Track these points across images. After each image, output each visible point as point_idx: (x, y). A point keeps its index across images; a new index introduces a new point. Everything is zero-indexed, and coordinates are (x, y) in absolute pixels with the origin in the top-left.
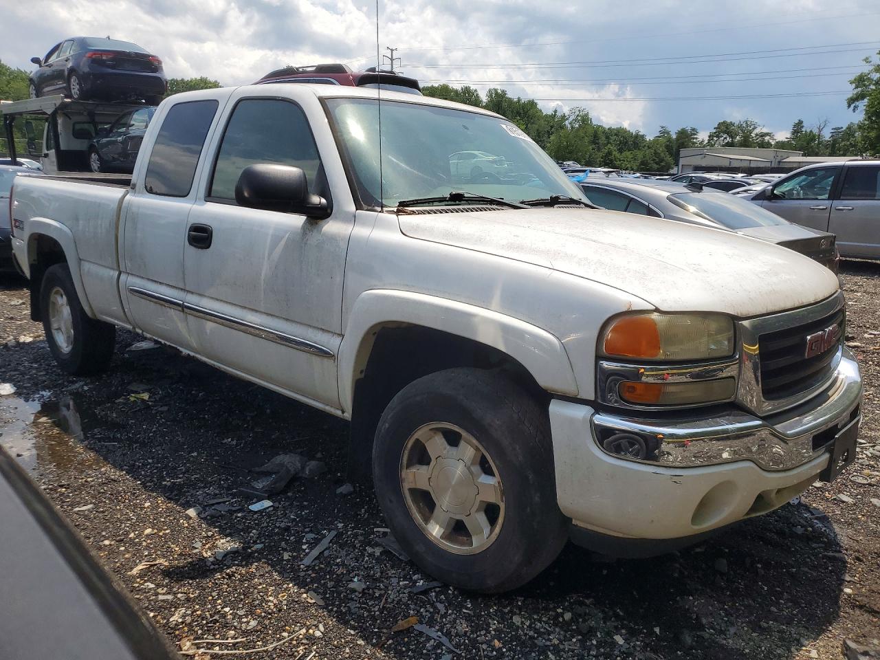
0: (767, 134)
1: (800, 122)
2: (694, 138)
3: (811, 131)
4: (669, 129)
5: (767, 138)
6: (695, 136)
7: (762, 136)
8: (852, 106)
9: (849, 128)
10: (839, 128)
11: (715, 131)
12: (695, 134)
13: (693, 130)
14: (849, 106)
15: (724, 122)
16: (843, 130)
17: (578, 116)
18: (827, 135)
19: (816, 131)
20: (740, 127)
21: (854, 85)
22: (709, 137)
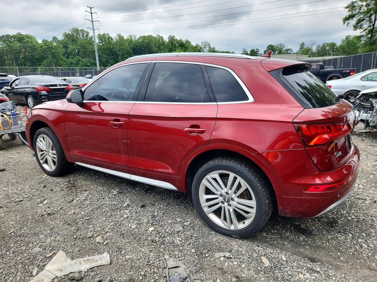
0: (289, 50)
1: (303, 44)
2: (257, 53)
3: (308, 47)
4: (247, 50)
5: (289, 51)
6: (258, 52)
7: (287, 50)
8: (346, 23)
9: (323, 45)
10: (319, 46)
11: (266, 49)
12: (258, 51)
13: (257, 49)
14: (344, 23)
15: (271, 45)
16: (321, 46)
17: (205, 45)
18: (314, 49)
19: (310, 47)
20: (277, 47)
21: (347, 10)
22: (264, 52)
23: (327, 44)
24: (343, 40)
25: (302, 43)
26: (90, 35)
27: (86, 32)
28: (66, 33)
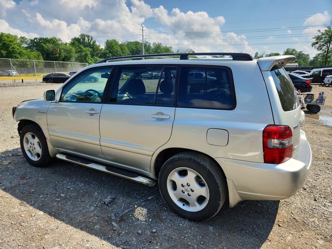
23: (273, 54)
24: (285, 51)
25: (256, 53)
26: (94, 40)
27: (91, 37)
28: (75, 37)
